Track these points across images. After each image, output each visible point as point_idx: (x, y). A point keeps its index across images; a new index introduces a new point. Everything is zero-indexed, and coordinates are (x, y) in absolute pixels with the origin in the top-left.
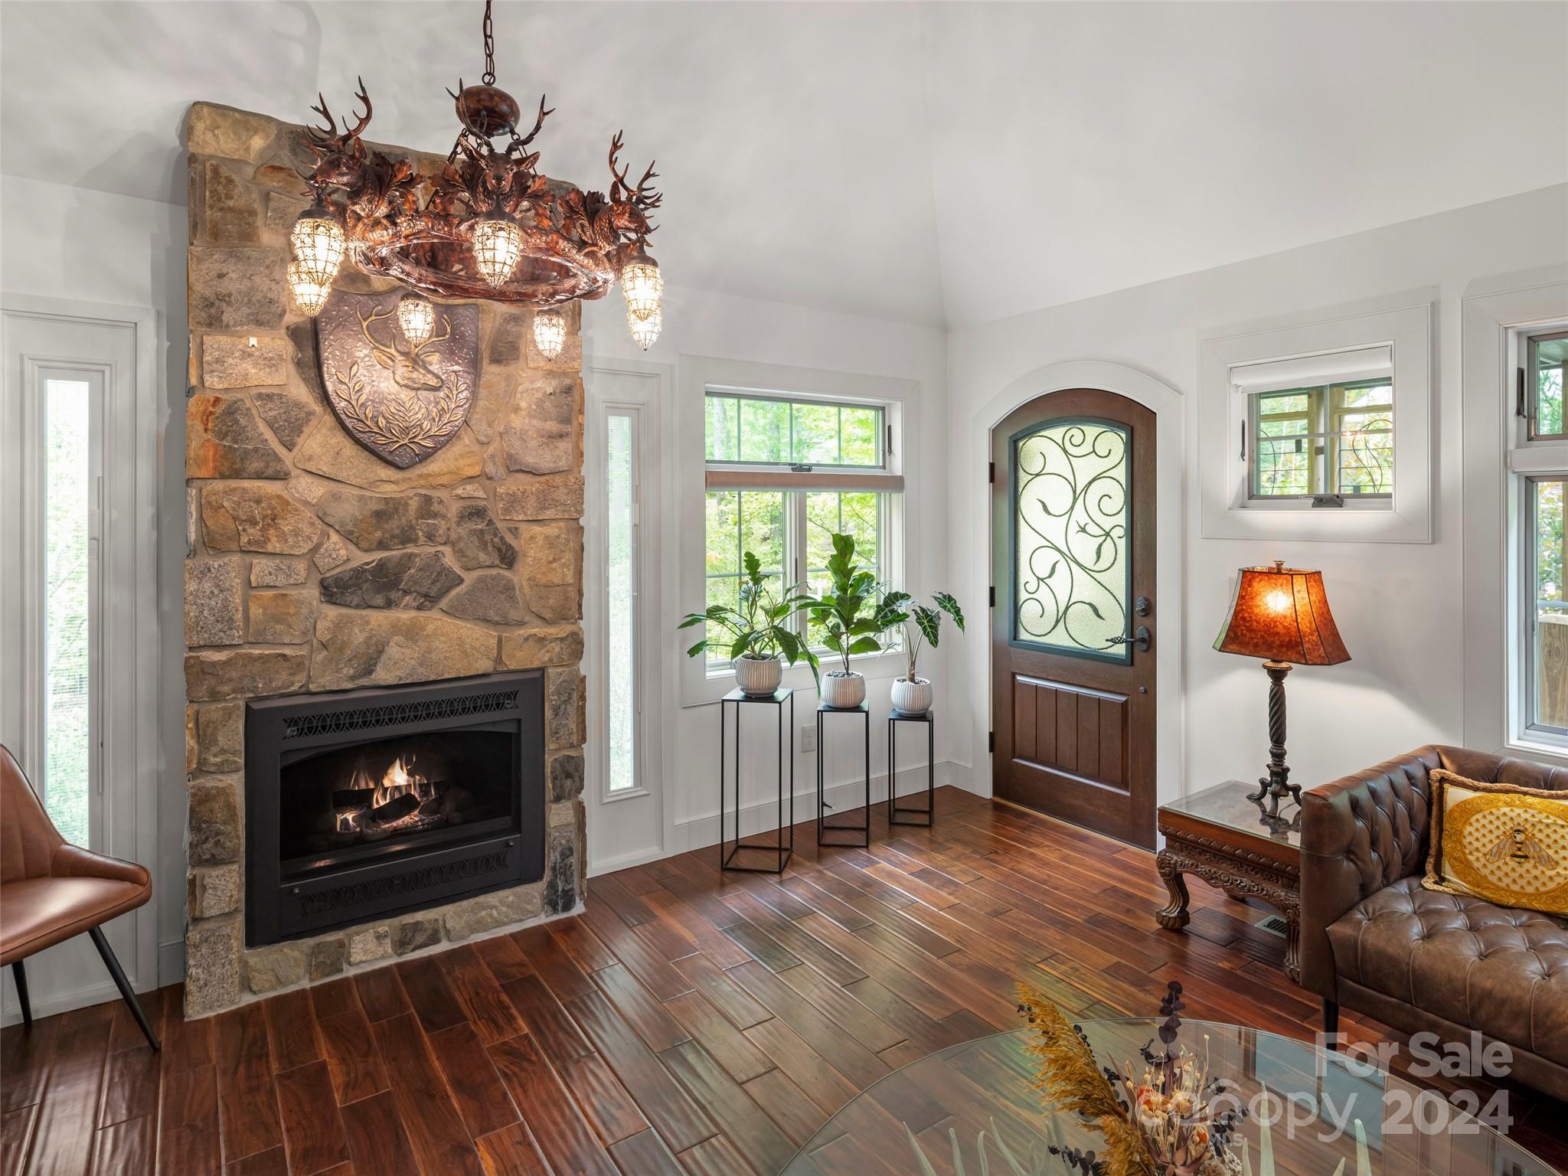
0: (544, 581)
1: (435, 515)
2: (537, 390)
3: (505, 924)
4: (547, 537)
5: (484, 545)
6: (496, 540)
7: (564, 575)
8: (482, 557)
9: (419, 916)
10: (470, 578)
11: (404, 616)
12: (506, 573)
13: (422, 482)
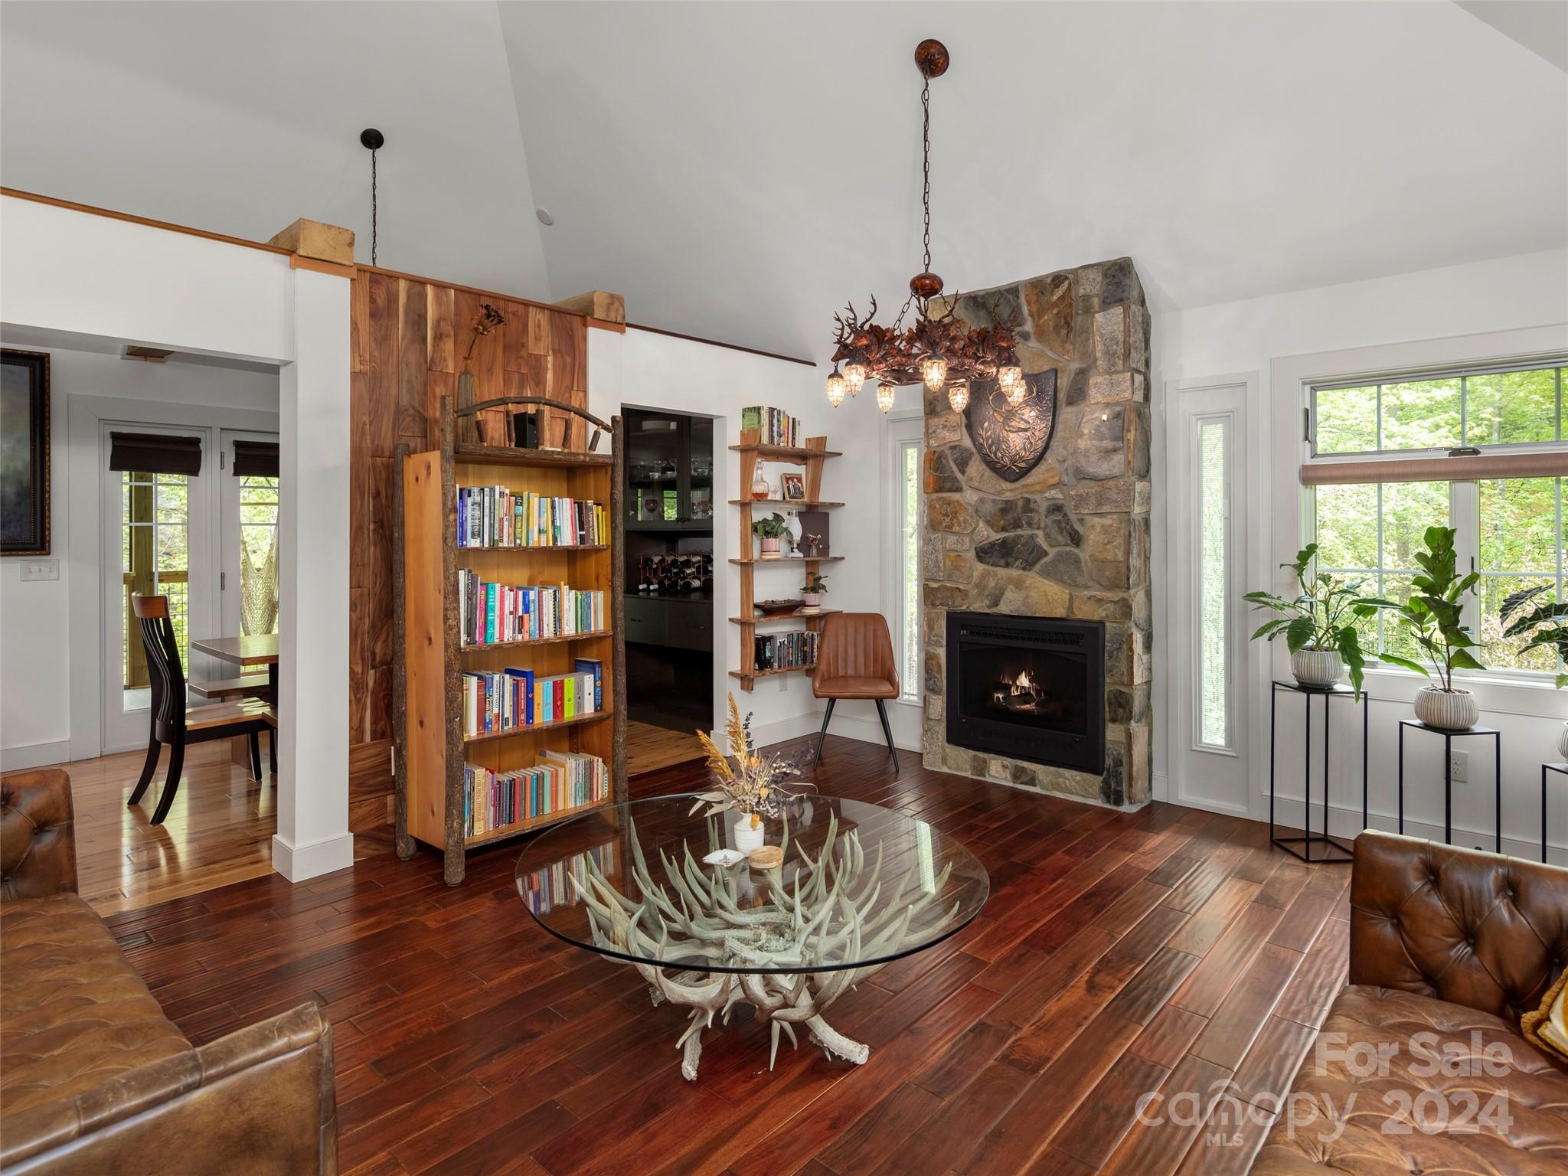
0: (1101, 557)
1: (1032, 511)
2: (1096, 419)
3: (1073, 793)
4: (1103, 526)
5: (1061, 531)
6: (1068, 527)
7: (1116, 555)
8: (1060, 538)
9: (1028, 765)
10: (1052, 552)
11: (1014, 573)
12: (1076, 551)
13: (1025, 490)
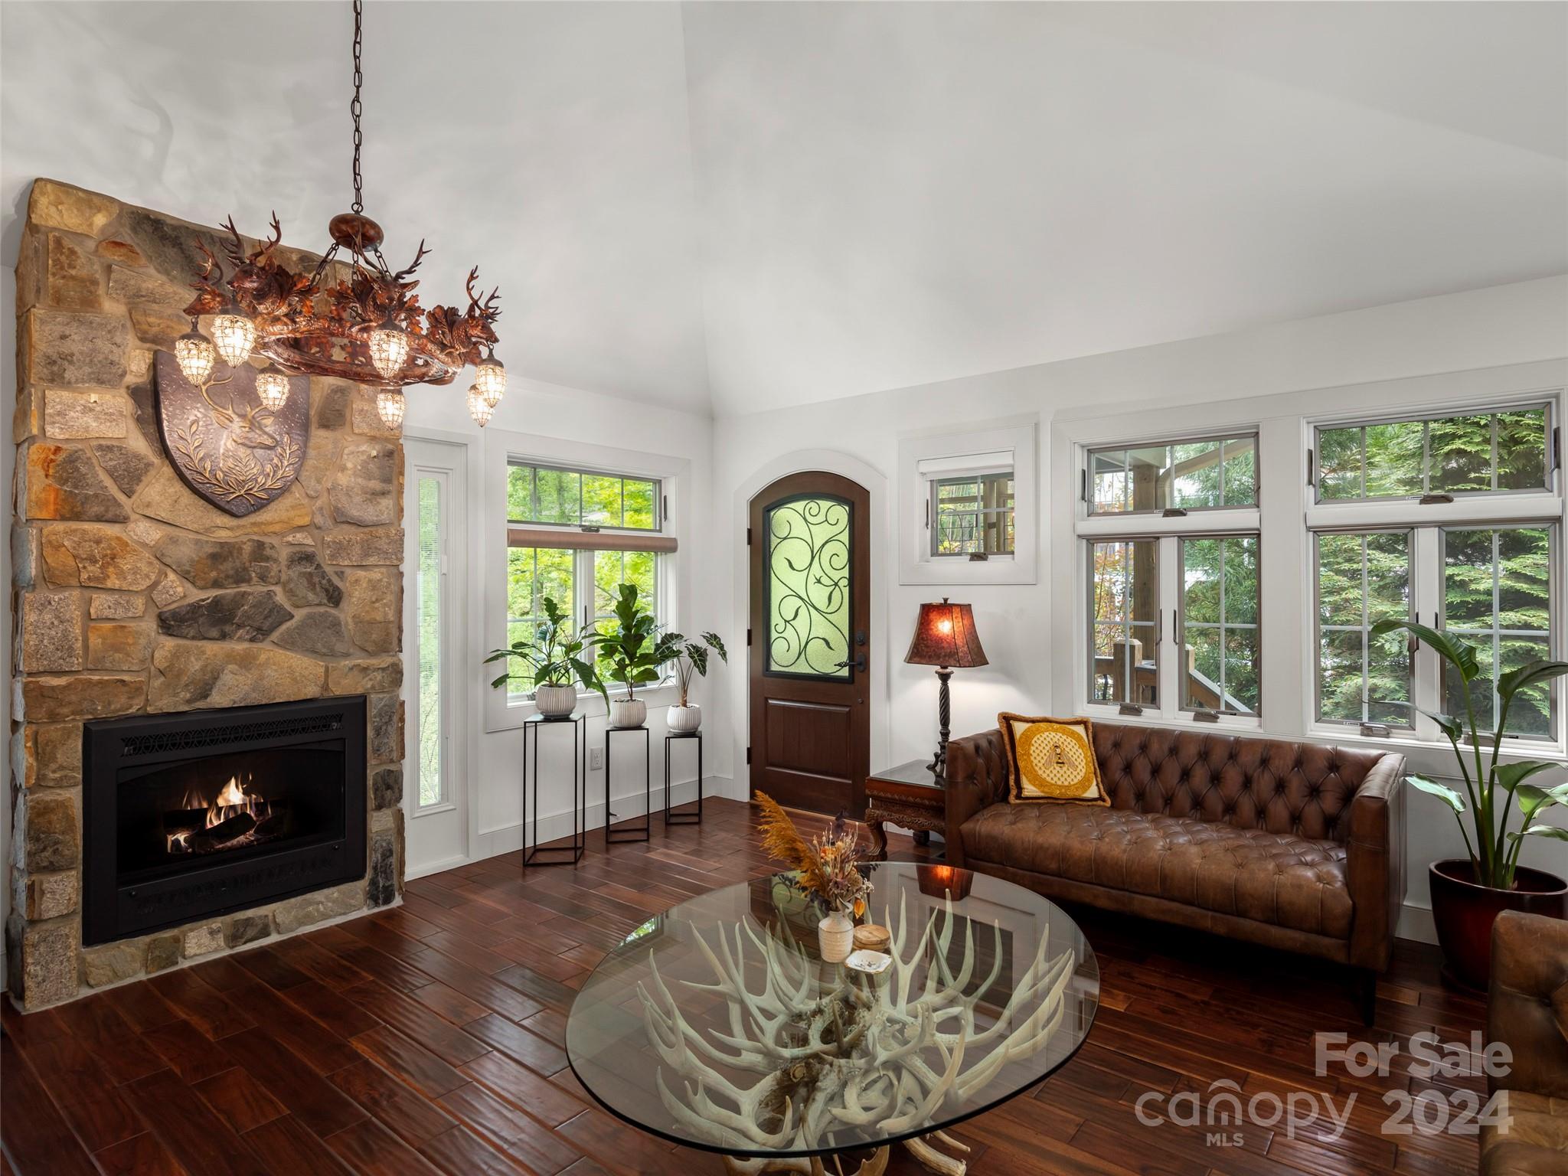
0: (368, 618)
1: (267, 559)
2: (363, 452)
3: (330, 917)
4: (370, 581)
5: (312, 586)
6: (324, 582)
7: (386, 614)
8: (311, 596)
9: (250, 913)
10: (299, 614)
11: (239, 647)
12: (333, 611)
13: (255, 529)
